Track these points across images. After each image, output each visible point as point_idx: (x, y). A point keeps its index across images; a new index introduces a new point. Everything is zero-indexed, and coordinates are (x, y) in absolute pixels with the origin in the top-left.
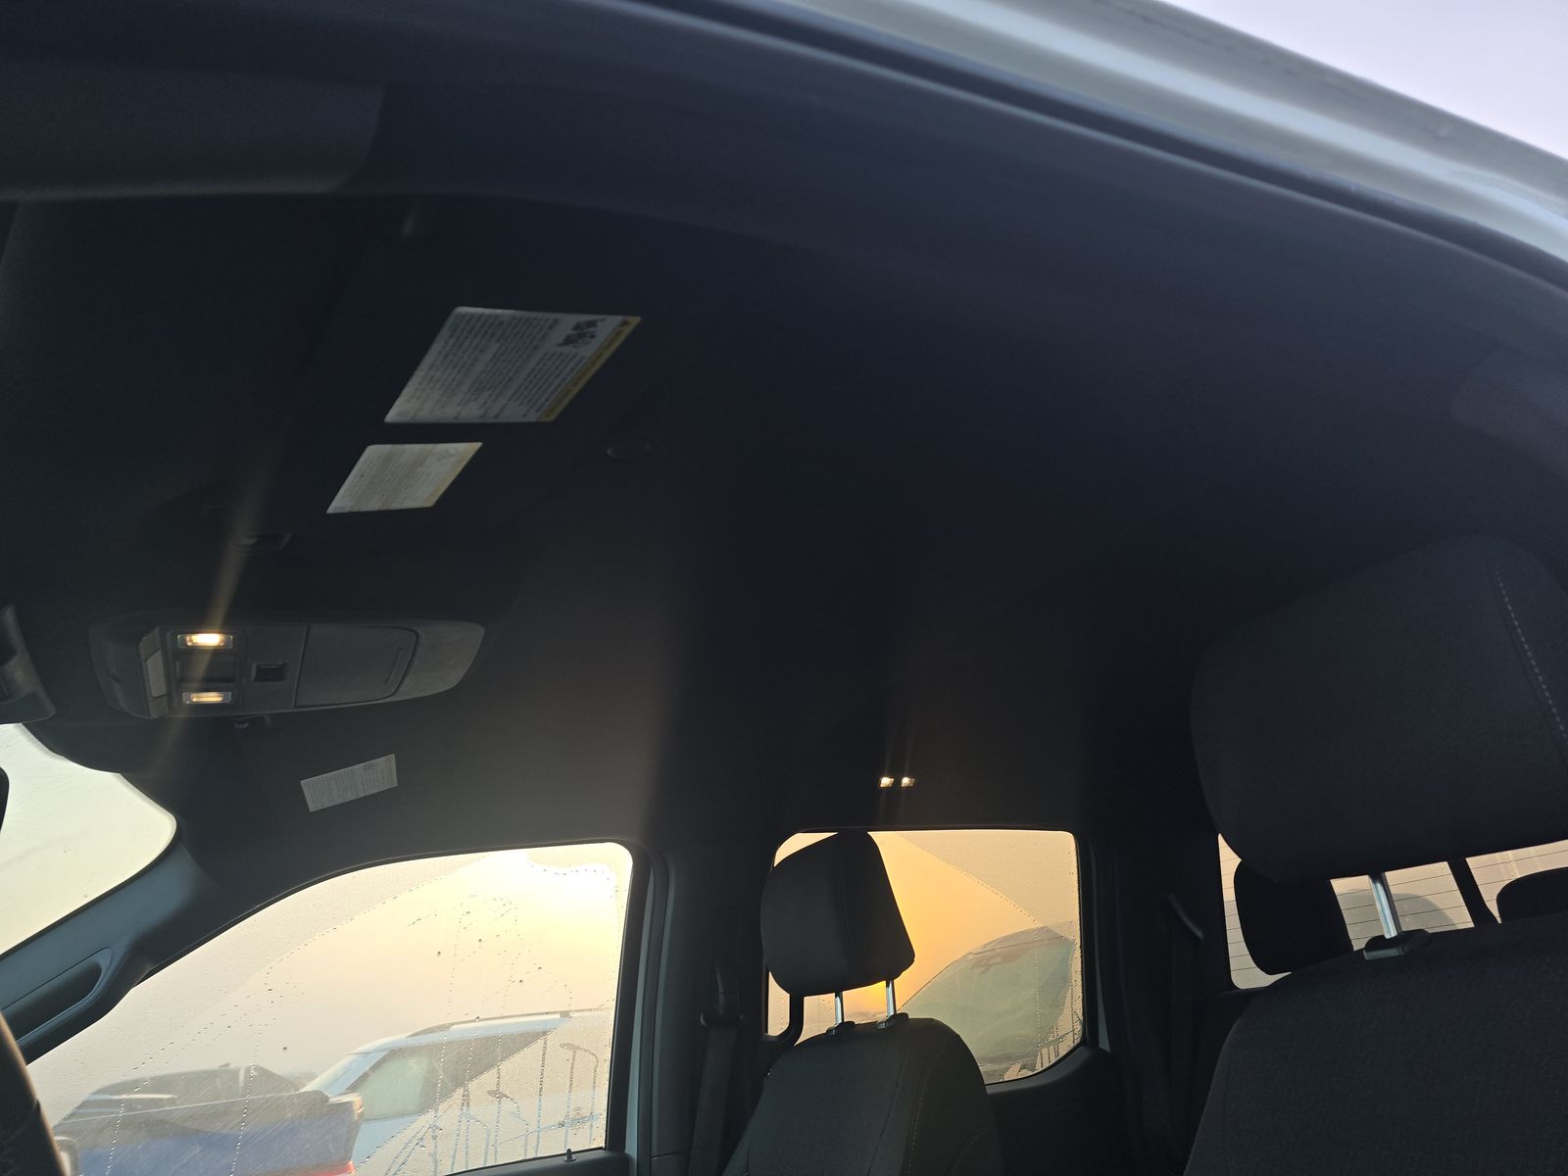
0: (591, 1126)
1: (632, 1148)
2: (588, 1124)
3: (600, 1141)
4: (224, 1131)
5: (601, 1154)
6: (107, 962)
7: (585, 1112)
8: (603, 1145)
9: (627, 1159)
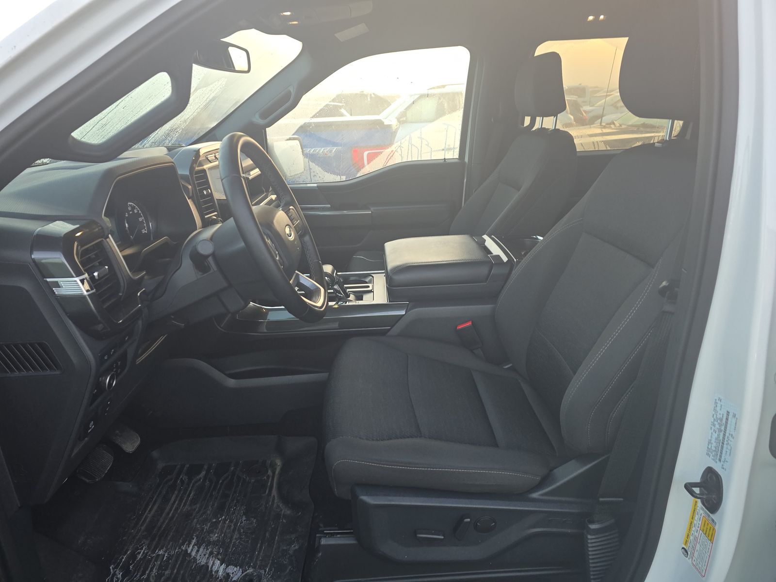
0: (454, 151)
1: (466, 160)
2: (453, 150)
3: (456, 156)
4: (338, 141)
5: (457, 160)
6: (293, 90)
7: (452, 147)
8: (458, 157)
9: (466, 163)
